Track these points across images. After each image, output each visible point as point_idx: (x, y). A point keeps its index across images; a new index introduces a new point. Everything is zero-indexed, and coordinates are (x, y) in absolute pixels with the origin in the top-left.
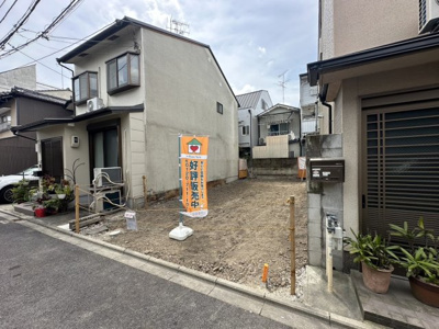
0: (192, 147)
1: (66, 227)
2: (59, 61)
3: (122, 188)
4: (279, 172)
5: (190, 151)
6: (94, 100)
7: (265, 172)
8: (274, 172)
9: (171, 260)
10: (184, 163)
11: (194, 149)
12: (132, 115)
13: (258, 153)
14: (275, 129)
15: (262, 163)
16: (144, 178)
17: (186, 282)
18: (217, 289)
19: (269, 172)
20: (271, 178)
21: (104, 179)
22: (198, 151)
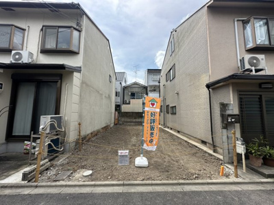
0: (151, 104)
4: (137, 120)
5: (151, 106)
7: (129, 120)
8: (134, 120)
10: (146, 113)
11: (153, 105)
12: (75, 74)
13: (125, 108)
14: (133, 95)
15: (127, 115)
16: (80, 124)
19: (131, 120)
20: (132, 124)
22: (155, 106)
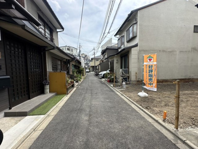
0: (149, 60)
1: (112, 85)
2: (115, 36)
3: (128, 76)
5: (149, 61)
6: (122, 46)
9: (133, 100)
10: (145, 66)
11: (150, 60)
12: (132, 49)
16: (136, 73)
17: (133, 106)
18: (142, 111)
21: (122, 73)
22: (152, 61)
